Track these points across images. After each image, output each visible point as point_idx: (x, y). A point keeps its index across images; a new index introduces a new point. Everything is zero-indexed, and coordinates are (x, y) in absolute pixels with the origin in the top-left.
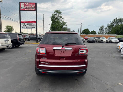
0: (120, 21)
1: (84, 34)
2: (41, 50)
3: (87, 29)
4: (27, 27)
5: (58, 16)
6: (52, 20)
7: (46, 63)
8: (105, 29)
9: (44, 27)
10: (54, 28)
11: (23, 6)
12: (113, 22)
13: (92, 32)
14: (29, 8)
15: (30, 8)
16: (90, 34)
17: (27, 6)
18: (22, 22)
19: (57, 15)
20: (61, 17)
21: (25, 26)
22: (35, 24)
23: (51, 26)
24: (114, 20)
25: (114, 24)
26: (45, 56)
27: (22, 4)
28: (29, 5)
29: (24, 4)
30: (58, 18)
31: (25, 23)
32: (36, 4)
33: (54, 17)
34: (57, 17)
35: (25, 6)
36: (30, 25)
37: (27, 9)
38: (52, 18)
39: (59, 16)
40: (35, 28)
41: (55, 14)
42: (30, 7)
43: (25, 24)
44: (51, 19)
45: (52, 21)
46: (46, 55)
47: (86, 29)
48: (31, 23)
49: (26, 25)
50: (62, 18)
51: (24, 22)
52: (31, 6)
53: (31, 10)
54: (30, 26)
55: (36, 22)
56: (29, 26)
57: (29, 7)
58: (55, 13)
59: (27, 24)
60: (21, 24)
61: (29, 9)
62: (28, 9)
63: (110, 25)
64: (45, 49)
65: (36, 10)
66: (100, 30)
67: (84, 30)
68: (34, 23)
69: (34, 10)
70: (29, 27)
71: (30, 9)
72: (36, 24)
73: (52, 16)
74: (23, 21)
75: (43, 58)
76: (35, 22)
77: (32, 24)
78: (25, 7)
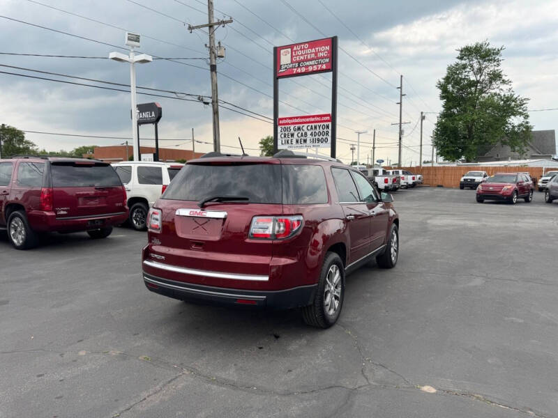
4: (297, 141)
5: (475, 74)
6: (446, 94)
9: (401, 133)
10: (455, 131)
11: (285, 59)
14: (308, 63)
15: (310, 63)
17: (302, 58)
18: (281, 122)
19: (476, 66)
20: (496, 76)
21: (292, 135)
22: (328, 127)
23: (439, 124)
27: (282, 51)
28: (309, 51)
29: (289, 50)
30: (478, 82)
31: (292, 127)
32: (333, 42)
33: (457, 82)
34: (473, 78)
35: (292, 57)
36: (309, 133)
37: (299, 71)
38: (443, 87)
39: (486, 71)
40: (326, 141)
41: (464, 67)
42: (311, 60)
43: (292, 130)
44: (439, 91)
45: (443, 102)
48: (313, 125)
49: (296, 134)
50: (504, 82)
51: (290, 121)
52: (316, 54)
53: (315, 68)
54: (309, 137)
55: (333, 118)
56: (306, 134)
57: (307, 60)
58: (461, 58)
59: (299, 129)
60: (279, 129)
61: (307, 67)
62: (303, 70)
65: (333, 68)
68: (325, 124)
69: (324, 67)
70: (305, 141)
71: (310, 69)
72: (330, 124)
73: (447, 79)
74: (286, 119)
76: (328, 118)
77: (315, 127)
78: (292, 62)
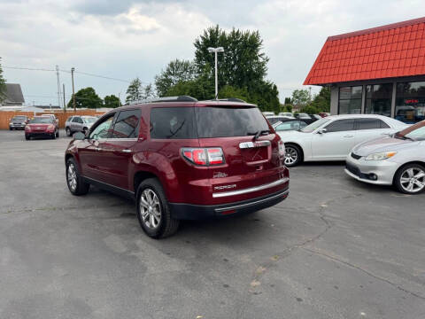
0: (186, 70)
1: (78, 106)
2: (209, 154)
3: (90, 90)
7: (229, 187)
8: (144, 92)
12: (168, 70)
13: (107, 98)
16: (103, 106)
24: (172, 65)
25: (173, 78)
26: (222, 170)
46: (226, 165)
47: (85, 88)
63: (163, 80)
64: (220, 149)
66: (129, 94)
67: (80, 93)
75: (220, 174)
